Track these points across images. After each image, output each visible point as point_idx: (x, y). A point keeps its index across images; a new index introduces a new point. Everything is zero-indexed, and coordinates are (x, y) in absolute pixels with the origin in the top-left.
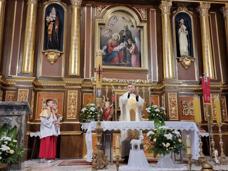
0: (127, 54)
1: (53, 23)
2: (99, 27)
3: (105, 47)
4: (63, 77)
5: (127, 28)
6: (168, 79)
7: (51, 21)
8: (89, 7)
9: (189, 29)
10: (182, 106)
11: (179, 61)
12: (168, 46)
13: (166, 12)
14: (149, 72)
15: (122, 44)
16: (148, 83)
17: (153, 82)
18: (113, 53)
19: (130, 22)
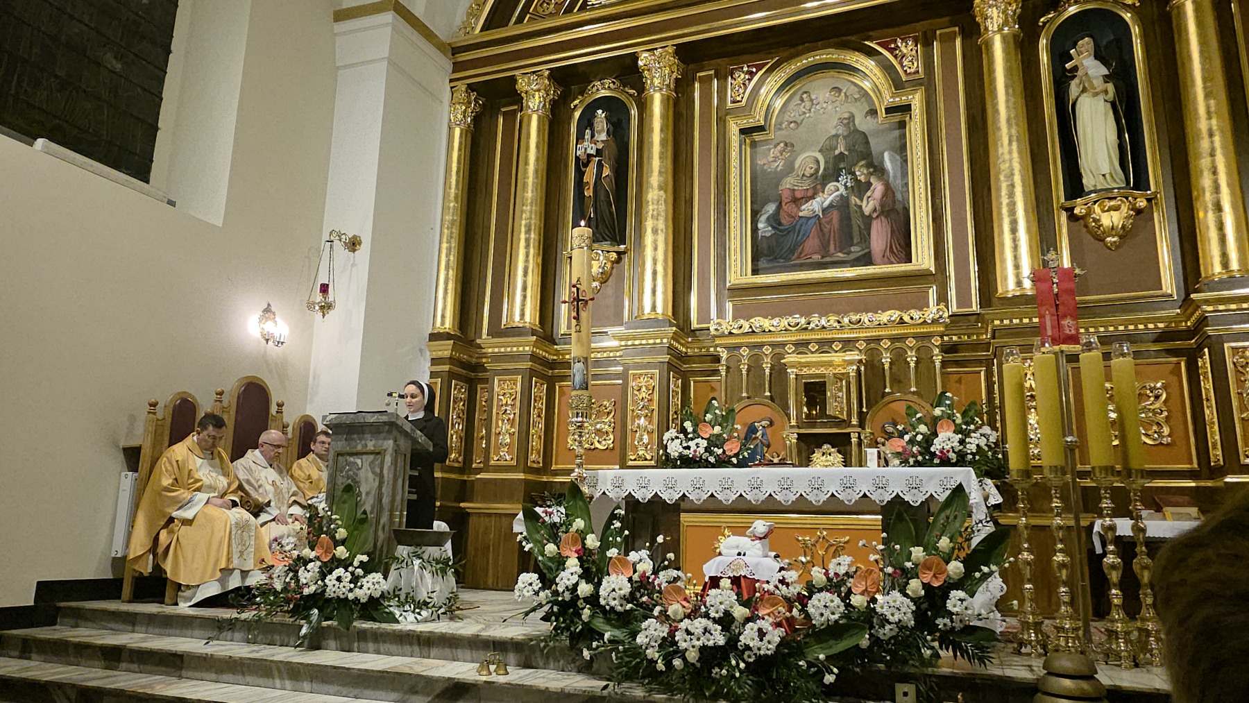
1: (597, 159)
2: (747, 141)
3: (771, 208)
4: (624, 327)
5: (849, 122)
6: (1015, 296)
8: (706, 81)
11: (1072, 217)
14: (938, 277)
15: (831, 186)
16: (930, 322)
17: (952, 315)
18: (800, 222)
19: (863, 99)
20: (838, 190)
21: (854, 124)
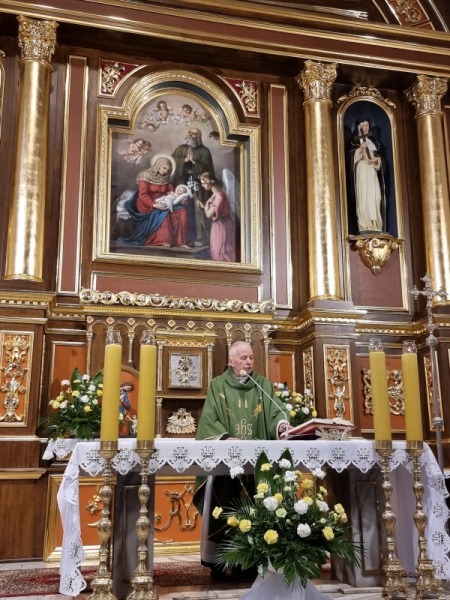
0: (197, 218)
2: (110, 131)
3: (128, 195)
5: (197, 137)
6: (323, 301)
9: (383, 152)
10: (364, 384)
11: (354, 247)
12: (323, 198)
13: (318, 95)
14: (264, 278)
15: (180, 187)
16: (263, 312)
17: (277, 309)
18: (154, 213)
19: (209, 122)
20: (186, 192)
21: (201, 141)
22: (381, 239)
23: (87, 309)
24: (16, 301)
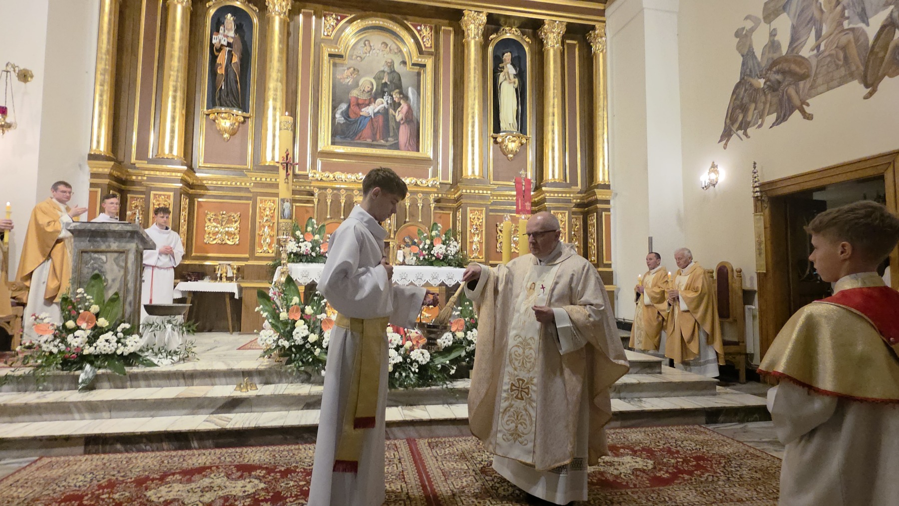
0: (390, 122)
1: (228, 49)
2: (331, 62)
3: (344, 106)
4: (249, 168)
5: (391, 65)
6: (471, 179)
7: (222, 45)
8: (308, 17)
10: (497, 233)
11: (496, 142)
12: (473, 108)
13: (473, 35)
14: (433, 163)
15: (379, 100)
16: (430, 186)
17: (440, 183)
18: (361, 119)
19: (399, 53)
20: (383, 103)
21: (394, 67)
22: (513, 137)
23: (313, 184)
24: (266, 179)
